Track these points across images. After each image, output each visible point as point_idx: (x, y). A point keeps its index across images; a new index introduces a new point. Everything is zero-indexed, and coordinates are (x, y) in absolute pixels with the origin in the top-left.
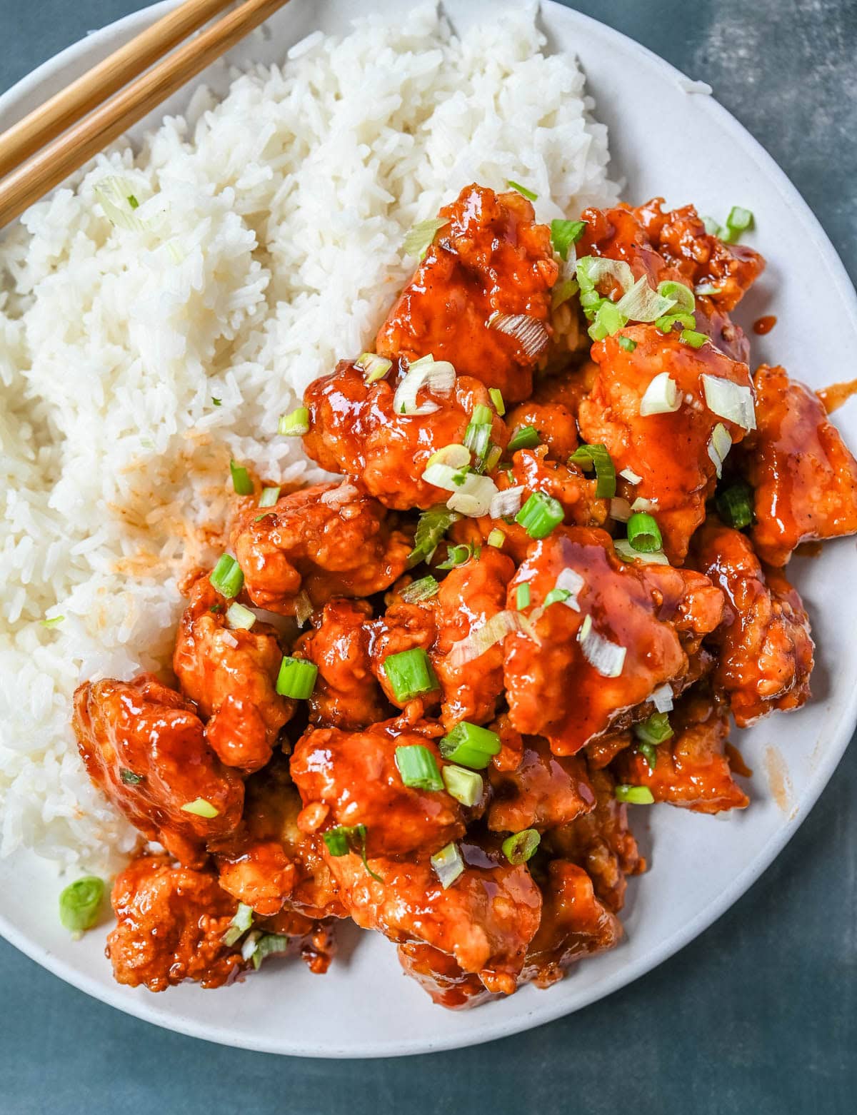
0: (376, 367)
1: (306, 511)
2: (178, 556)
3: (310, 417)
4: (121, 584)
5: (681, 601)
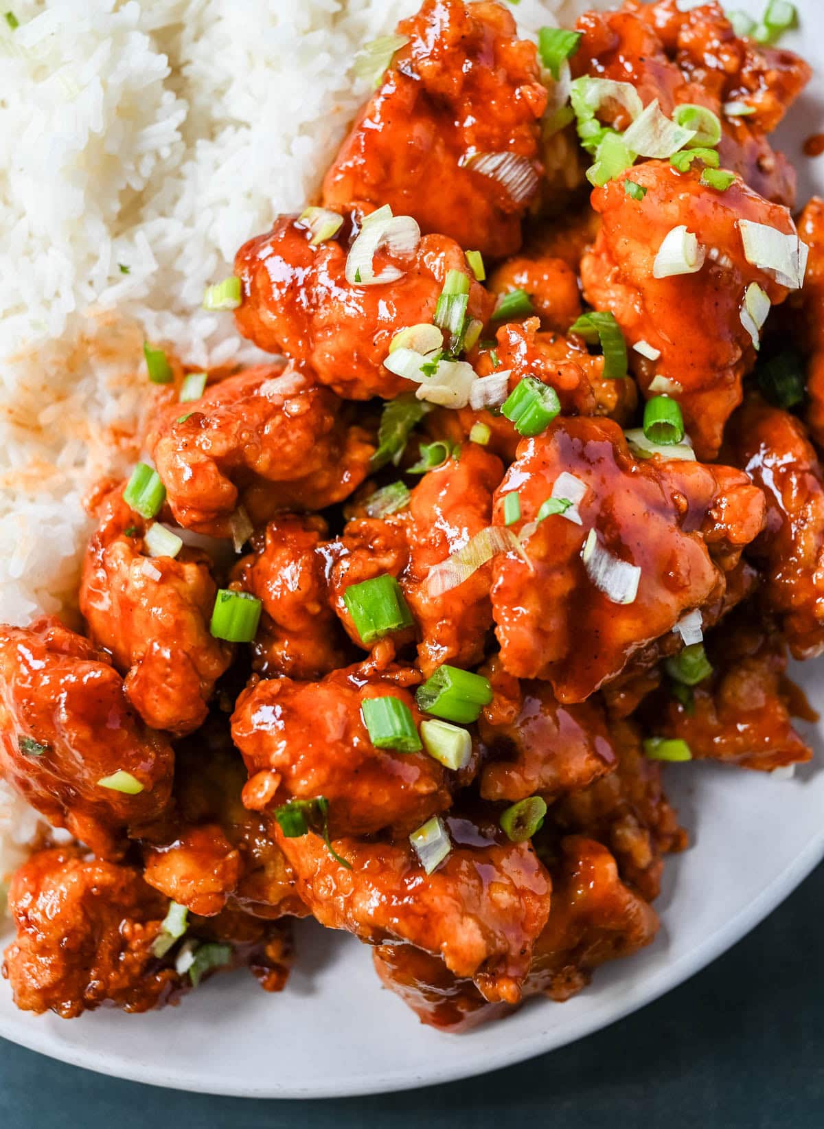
0: (324, 224)
1: (241, 407)
2: (79, 464)
3: (243, 289)
4: (9, 502)
5: (711, 505)
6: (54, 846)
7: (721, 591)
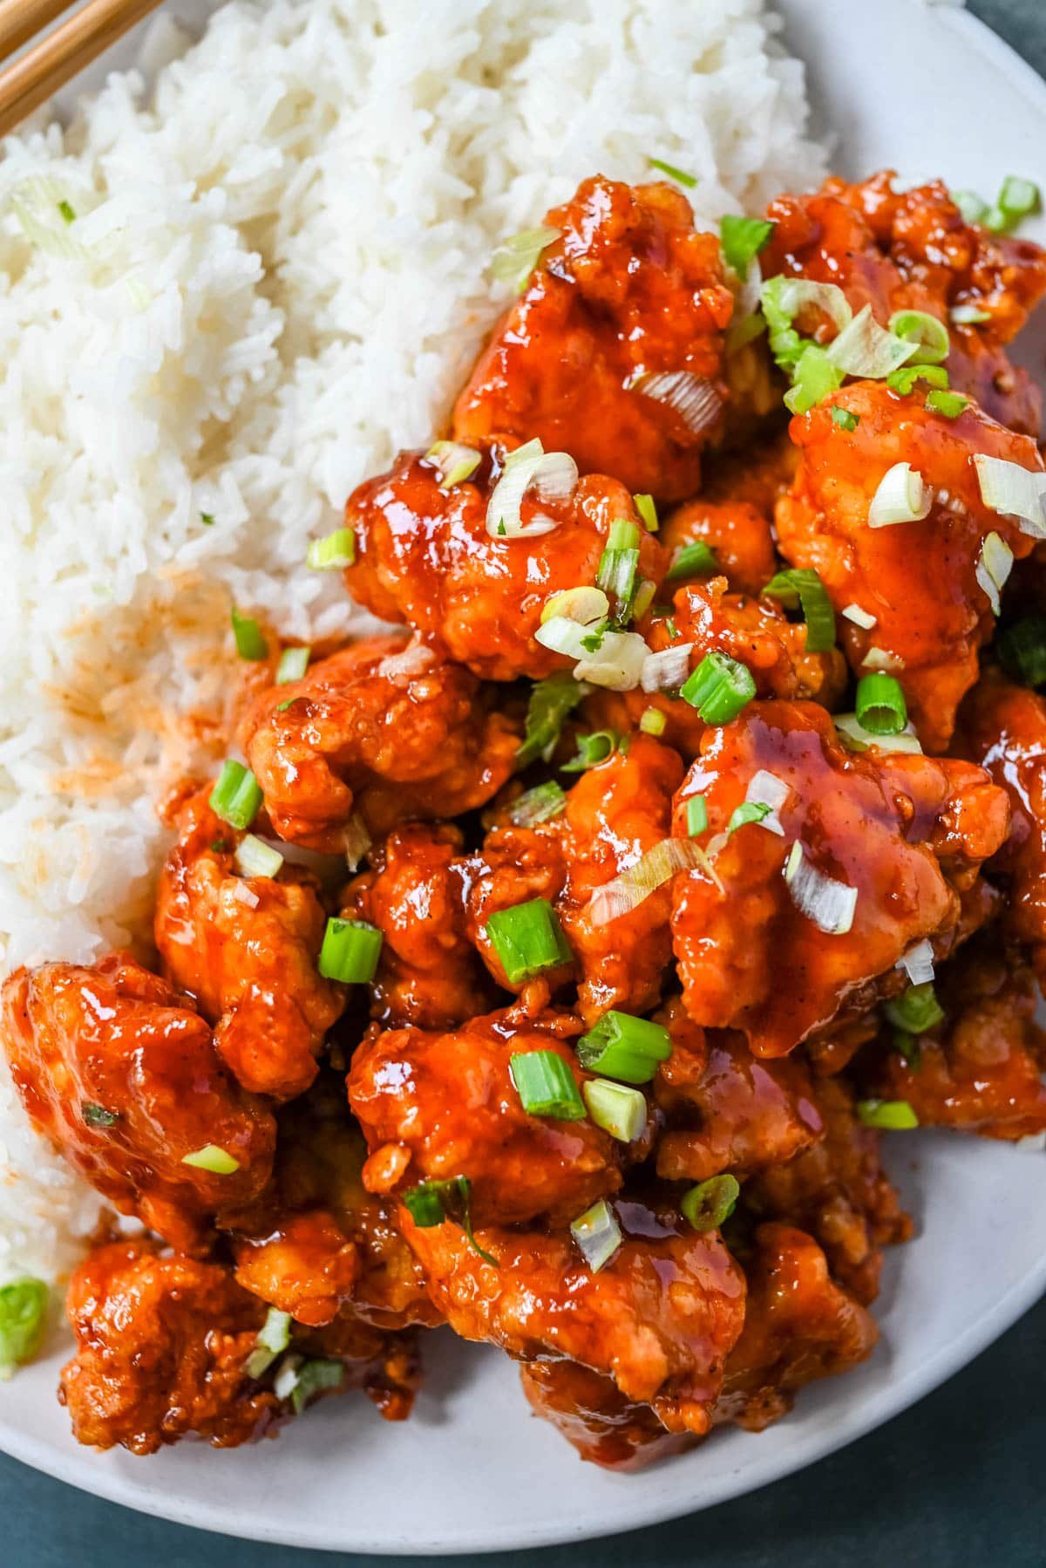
0: (456, 462)
1: (356, 691)
2: (151, 761)
3: (357, 543)
4: (65, 810)
5: (942, 810)
6: (121, 1238)
7: (955, 917)
